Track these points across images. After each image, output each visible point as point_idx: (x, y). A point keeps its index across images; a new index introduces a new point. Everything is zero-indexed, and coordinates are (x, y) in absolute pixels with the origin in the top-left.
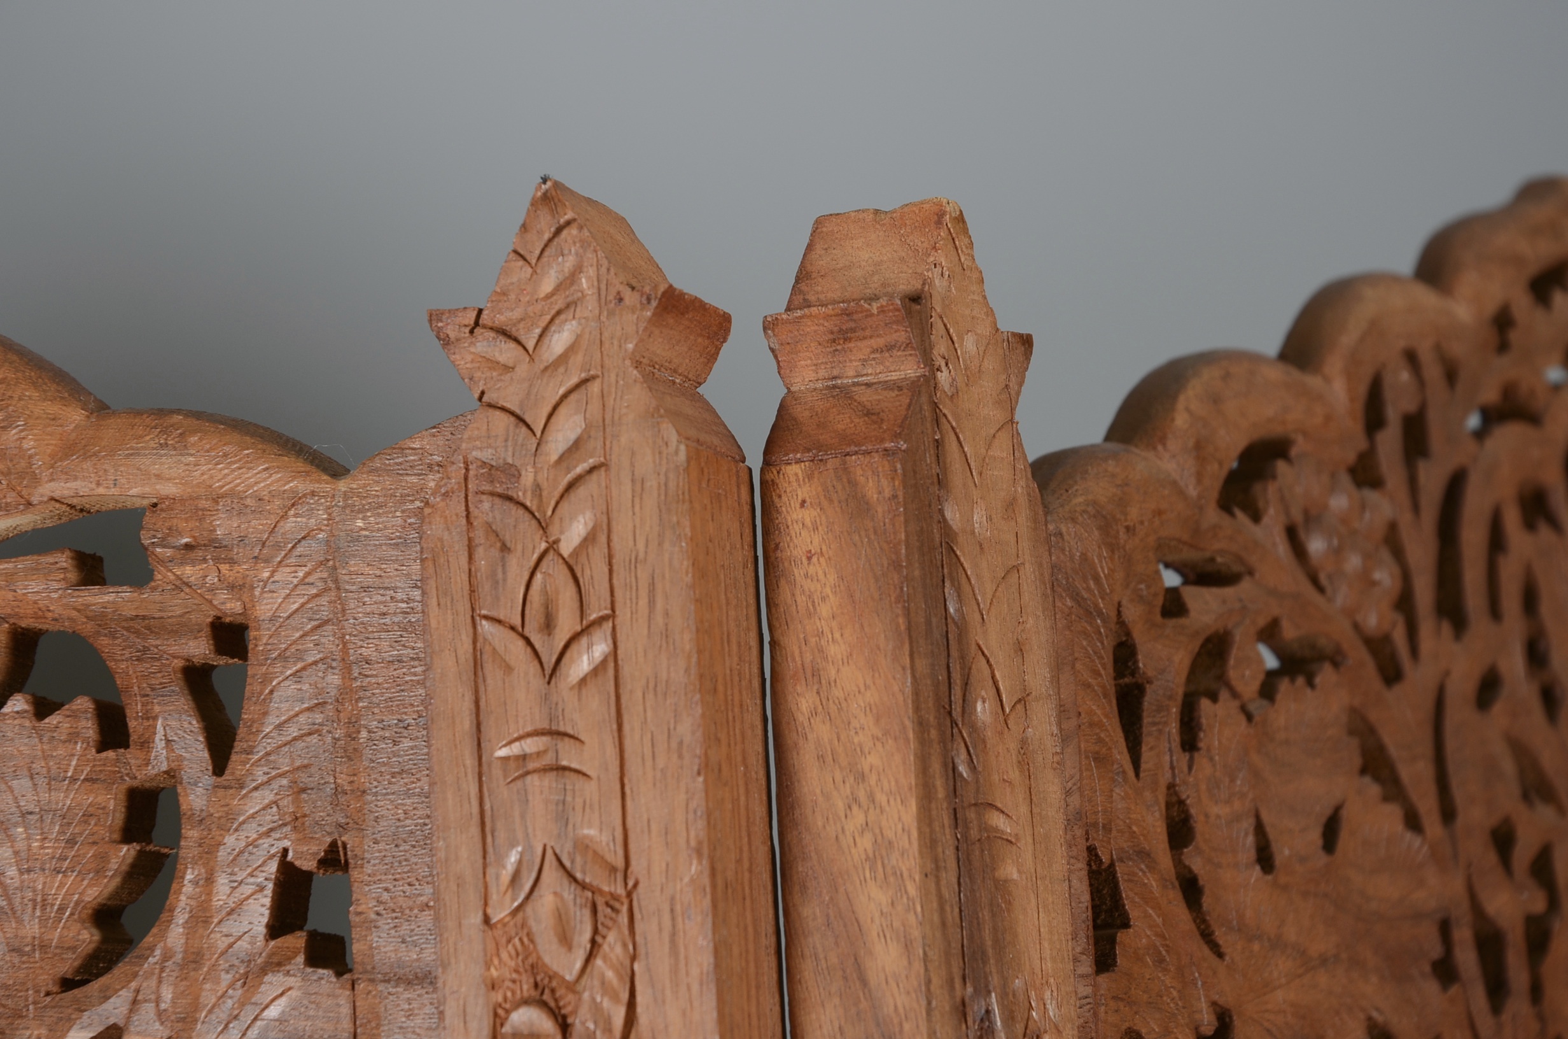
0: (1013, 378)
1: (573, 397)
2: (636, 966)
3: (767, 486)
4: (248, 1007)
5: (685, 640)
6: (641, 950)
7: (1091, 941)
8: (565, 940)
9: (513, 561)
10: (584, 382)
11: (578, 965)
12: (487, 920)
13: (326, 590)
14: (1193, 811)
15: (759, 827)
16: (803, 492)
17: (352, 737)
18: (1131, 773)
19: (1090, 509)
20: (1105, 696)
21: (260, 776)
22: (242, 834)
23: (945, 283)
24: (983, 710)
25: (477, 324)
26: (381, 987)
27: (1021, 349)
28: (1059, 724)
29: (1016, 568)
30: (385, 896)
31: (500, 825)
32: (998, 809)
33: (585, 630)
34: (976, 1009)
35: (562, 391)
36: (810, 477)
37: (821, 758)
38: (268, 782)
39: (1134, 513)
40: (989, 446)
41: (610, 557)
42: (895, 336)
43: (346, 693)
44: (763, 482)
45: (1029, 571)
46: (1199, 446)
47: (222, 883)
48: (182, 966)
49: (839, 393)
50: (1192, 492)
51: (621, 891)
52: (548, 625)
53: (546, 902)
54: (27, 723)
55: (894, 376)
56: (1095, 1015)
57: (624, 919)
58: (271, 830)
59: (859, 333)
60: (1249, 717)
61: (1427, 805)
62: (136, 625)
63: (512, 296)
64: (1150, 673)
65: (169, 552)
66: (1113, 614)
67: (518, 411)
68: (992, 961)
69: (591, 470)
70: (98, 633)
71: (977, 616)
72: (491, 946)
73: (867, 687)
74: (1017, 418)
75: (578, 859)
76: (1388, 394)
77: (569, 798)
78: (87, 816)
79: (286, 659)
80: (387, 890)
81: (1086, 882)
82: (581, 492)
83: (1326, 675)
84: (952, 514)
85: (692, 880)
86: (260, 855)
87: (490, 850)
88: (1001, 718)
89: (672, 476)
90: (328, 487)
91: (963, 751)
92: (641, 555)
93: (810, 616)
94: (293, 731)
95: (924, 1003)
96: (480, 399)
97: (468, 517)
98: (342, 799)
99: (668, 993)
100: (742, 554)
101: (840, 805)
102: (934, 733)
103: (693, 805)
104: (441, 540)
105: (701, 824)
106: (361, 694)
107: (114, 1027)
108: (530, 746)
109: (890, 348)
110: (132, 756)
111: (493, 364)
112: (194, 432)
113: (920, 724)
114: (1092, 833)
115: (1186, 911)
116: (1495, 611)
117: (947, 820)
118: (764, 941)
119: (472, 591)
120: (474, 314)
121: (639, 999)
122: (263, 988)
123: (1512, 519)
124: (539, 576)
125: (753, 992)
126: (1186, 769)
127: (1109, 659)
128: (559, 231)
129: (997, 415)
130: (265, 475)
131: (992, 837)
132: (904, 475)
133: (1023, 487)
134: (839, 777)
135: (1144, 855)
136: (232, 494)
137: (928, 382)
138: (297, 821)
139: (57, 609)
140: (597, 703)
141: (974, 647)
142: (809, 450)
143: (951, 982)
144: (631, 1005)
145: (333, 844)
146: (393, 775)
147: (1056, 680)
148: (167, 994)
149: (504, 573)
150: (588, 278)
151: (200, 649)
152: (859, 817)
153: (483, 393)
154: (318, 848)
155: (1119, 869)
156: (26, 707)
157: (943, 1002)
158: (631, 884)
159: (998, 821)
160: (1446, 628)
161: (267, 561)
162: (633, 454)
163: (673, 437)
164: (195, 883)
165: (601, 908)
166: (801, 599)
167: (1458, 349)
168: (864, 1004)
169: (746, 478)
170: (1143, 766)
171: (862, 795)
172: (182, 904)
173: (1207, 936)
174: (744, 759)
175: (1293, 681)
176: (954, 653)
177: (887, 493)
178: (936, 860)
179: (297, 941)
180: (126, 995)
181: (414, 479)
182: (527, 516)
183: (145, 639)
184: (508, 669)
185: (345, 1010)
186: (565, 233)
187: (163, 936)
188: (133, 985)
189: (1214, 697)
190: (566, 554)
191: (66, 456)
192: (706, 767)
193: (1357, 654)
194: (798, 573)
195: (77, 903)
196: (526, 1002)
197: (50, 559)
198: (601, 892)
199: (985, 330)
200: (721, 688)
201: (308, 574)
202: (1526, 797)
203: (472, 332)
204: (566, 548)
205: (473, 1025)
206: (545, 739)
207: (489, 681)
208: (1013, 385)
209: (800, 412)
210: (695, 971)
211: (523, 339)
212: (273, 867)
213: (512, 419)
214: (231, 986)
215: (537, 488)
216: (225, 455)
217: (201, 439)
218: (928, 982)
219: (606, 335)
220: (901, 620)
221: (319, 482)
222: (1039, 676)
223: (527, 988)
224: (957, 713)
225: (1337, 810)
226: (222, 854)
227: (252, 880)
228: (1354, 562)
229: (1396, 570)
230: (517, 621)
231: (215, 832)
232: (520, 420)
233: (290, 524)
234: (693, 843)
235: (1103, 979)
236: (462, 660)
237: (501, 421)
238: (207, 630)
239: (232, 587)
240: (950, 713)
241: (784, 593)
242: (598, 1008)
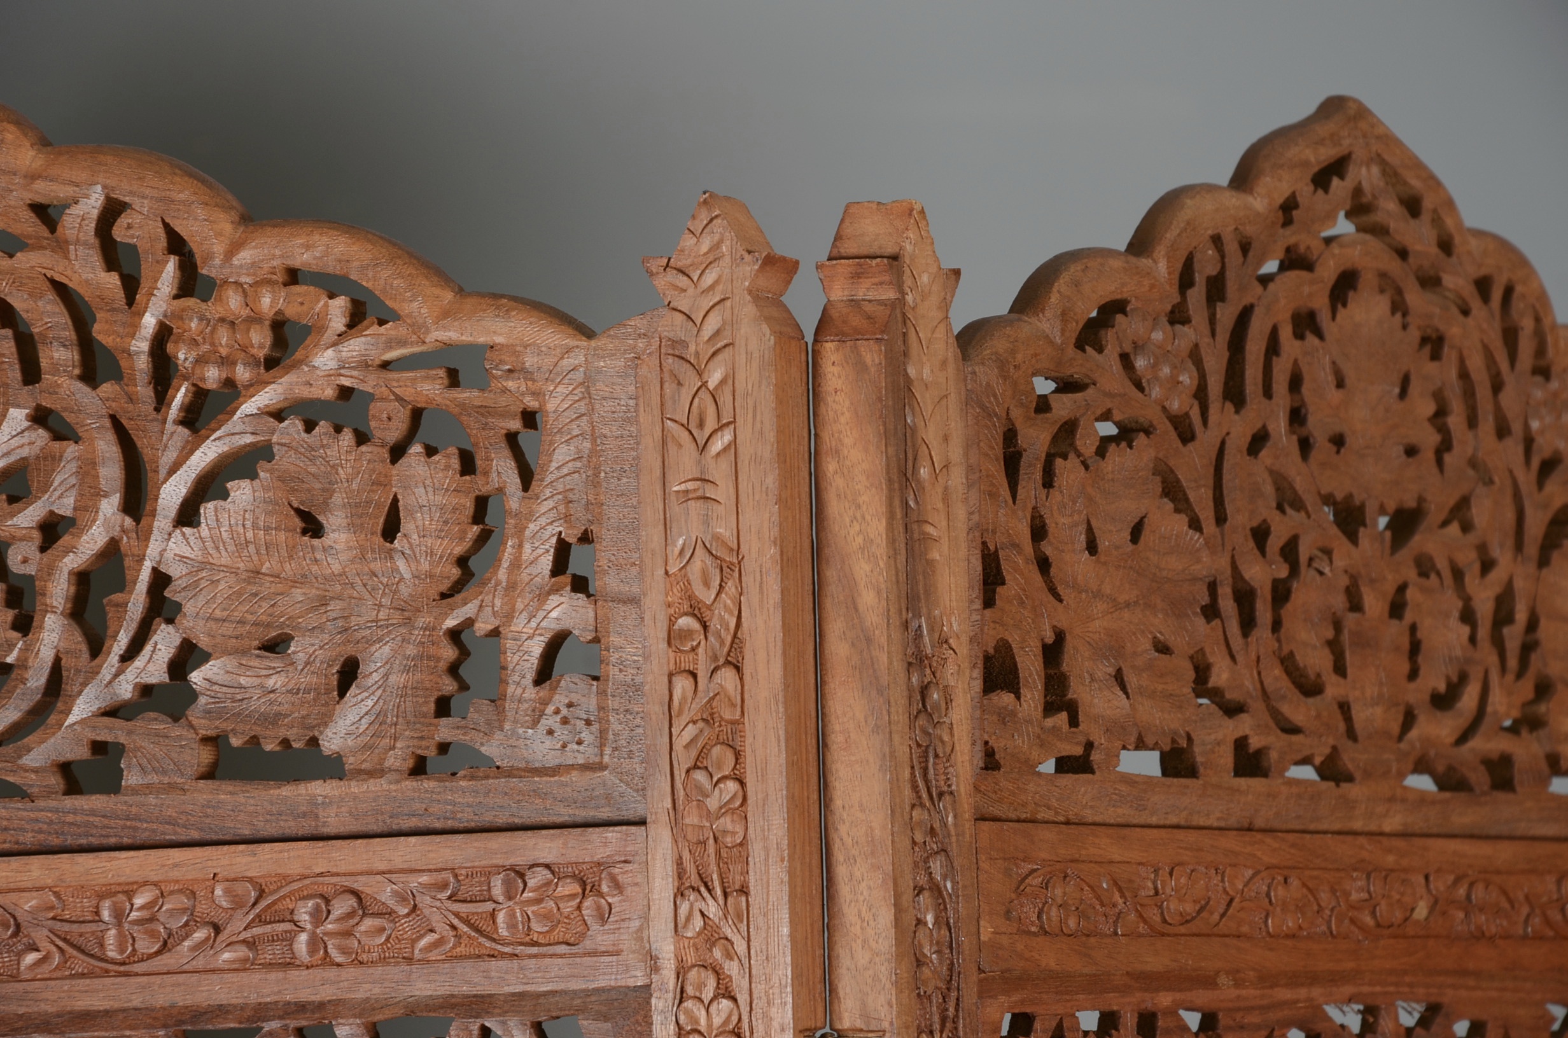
0: (949, 294)
1: (717, 307)
2: (742, 598)
3: (815, 353)
4: (541, 612)
5: (771, 436)
6: (745, 591)
7: (982, 592)
8: (707, 584)
9: (684, 390)
10: (723, 300)
11: (713, 597)
12: (667, 573)
13: (584, 398)
14: (1047, 521)
15: (806, 530)
16: (833, 358)
17: (597, 475)
18: (1010, 501)
19: (993, 357)
20: (997, 460)
21: (548, 493)
22: (538, 523)
23: (912, 247)
24: (924, 472)
25: (667, 265)
26: (610, 604)
27: (953, 277)
28: (967, 479)
29: (946, 396)
30: (613, 558)
31: (674, 525)
32: (930, 523)
33: (721, 428)
34: (914, 625)
35: (711, 304)
36: (838, 350)
37: (839, 496)
38: (552, 496)
39: (1019, 357)
40: (933, 332)
41: (734, 391)
42: (884, 278)
43: (593, 452)
44: (813, 351)
45: (953, 397)
46: (1063, 313)
47: (527, 548)
48: (506, 589)
49: (854, 303)
50: (1058, 341)
51: (735, 561)
52: (701, 425)
53: (697, 566)
54: (423, 459)
55: (883, 297)
56: (982, 630)
57: (736, 574)
58: (553, 521)
59: (866, 275)
60: (1087, 468)
61: (1206, 515)
62: (482, 410)
63: (686, 253)
64: (1025, 446)
65: (500, 373)
66: (1004, 415)
67: (688, 313)
68: (923, 601)
69: (725, 346)
70: (461, 414)
71: (922, 423)
72: (668, 586)
73: (863, 461)
74: (949, 316)
75: (714, 544)
76: (1197, 266)
77: (710, 513)
78: (454, 510)
79: (562, 433)
80: (614, 555)
81: (980, 560)
82: (720, 357)
83: (1141, 440)
84: (912, 371)
85: (771, 557)
86: (547, 534)
87: (669, 537)
88: (934, 476)
89: (766, 352)
90: (585, 344)
91: (912, 493)
92: (750, 392)
93: (835, 422)
94: (565, 471)
95: (886, 621)
96: (669, 305)
97: (660, 366)
98: (591, 507)
99: (758, 612)
100: (801, 389)
101: (847, 520)
102: (896, 486)
103: (773, 519)
104: (646, 377)
105: (777, 529)
106: (602, 453)
107: (470, 619)
108: (690, 486)
109: (881, 283)
110: (479, 479)
111: (676, 288)
112: (514, 309)
113: (889, 481)
114: (985, 535)
115: (1040, 576)
116: (1268, 393)
117: (901, 529)
118: (806, 588)
119: (662, 405)
120: (666, 260)
121: (743, 614)
122: (548, 602)
123: (1286, 333)
124: (696, 400)
125: (800, 613)
126: (1045, 498)
127: (1000, 440)
128: (711, 220)
129: (937, 315)
130: (552, 335)
131: (926, 538)
132: (886, 352)
133: (951, 351)
134: (847, 507)
135: (1016, 546)
136: (534, 344)
137: (901, 301)
138: (567, 518)
139: (439, 400)
140: (725, 465)
141: (920, 440)
142: (837, 335)
143: (900, 611)
144: (739, 617)
145: (586, 531)
146: (618, 496)
147: (966, 454)
148: (498, 603)
149: (679, 396)
150: (726, 246)
151: (515, 425)
152: (857, 527)
153: (670, 302)
154: (578, 532)
155: (1001, 554)
156: (422, 450)
157: (896, 621)
158: (740, 557)
159: (930, 529)
160: (1229, 406)
161: (552, 381)
162: (747, 339)
163: (768, 332)
164: (513, 547)
165: (725, 569)
166: (831, 413)
167: (1249, 230)
168: (856, 621)
169: (804, 348)
170: (1018, 497)
171: (858, 516)
172: (506, 557)
173: (1053, 591)
174: (799, 495)
175: (1118, 445)
176: (909, 443)
177: (877, 361)
178: (895, 550)
179: (566, 579)
180: (477, 602)
181: (631, 342)
182: (692, 368)
183: (487, 418)
184: (680, 446)
185: (592, 614)
186: (715, 222)
187: (496, 573)
188: (480, 598)
189: (1065, 457)
190: (711, 389)
191: (445, 318)
192: (779, 501)
193: (1164, 427)
194: (830, 399)
195: (449, 554)
196: (686, 614)
197: (434, 372)
198: (725, 560)
199: (933, 269)
200: (788, 460)
201: (574, 389)
202: (1280, 508)
203: (665, 270)
204: (711, 385)
205: (659, 624)
206: (698, 482)
207: (670, 452)
208: (948, 297)
209: (834, 313)
210: (771, 602)
211: (691, 275)
212: (554, 540)
213: (685, 317)
214: (532, 600)
215: (697, 353)
216: (531, 323)
217: (517, 314)
218: (889, 610)
219: (735, 277)
220: (881, 428)
221: (581, 340)
222: (956, 453)
223: (686, 607)
224: (909, 475)
225: (1142, 519)
226: (527, 533)
227: (542, 547)
228: (1166, 371)
229: (1195, 374)
230: (685, 422)
231: (523, 521)
232: (689, 317)
233: (565, 362)
234: (772, 539)
235: (988, 612)
236: (656, 440)
237: (679, 318)
238: (520, 415)
239: (533, 394)
240: (905, 475)
241: (822, 410)
242: (722, 618)
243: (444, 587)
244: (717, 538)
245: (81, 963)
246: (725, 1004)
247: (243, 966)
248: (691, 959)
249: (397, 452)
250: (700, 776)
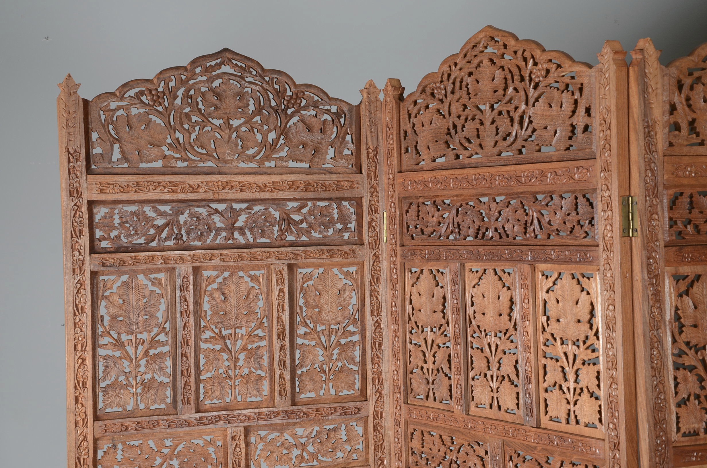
1: (607, 62)
2: (611, 117)
4: (583, 120)
6: (611, 115)
7: (670, 112)
8: (606, 114)
10: (608, 60)
11: (606, 117)
12: (600, 112)
14: (691, 97)
17: (591, 95)
18: (679, 94)
20: (675, 86)
21: (584, 98)
22: (583, 104)
24: (650, 90)
26: (593, 118)
28: (664, 91)
29: (657, 75)
31: (601, 104)
32: (652, 100)
33: (608, 85)
40: (653, 63)
41: (610, 77)
42: (640, 54)
43: (590, 90)
45: (659, 75)
46: (699, 55)
47: (581, 108)
48: (578, 116)
52: (605, 84)
53: (604, 111)
54: (566, 93)
56: (669, 119)
57: (610, 112)
58: (585, 103)
63: (603, 52)
64: (684, 83)
65: (578, 76)
66: (678, 77)
67: (603, 63)
69: (608, 69)
71: (650, 81)
72: (600, 115)
75: (607, 107)
77: (606, 101)
78: (571, 102)
79: (586, 87)
80: (593, 109)
81: (669, 106)
82: (608, 71)
84: (646, 71)
87: (600, 106)
88: (653, 90)
90: (590, 70)
91: (646, 95)
92: (612, 77)
94: (587, 94)
96: (600, 62)
97: (599, 74)
98: (590, 101)
99: (613, 119)
102: (641, 94)
104: (597, 76)
107: (573, 122)
110: (574, 96)
111: (601, 59)
113: (639, 93)
114: (671, 101)
115: (688, 108)
119: (599, 81)
120: (600, 54)
122: (585, 118)
124: (604, 80)
126: (690, 93)
127: (677, 82)
128: (607, 45)
130: (585, 69)
131: (650, 103)
135: (681, 103)
136: (583, 71)
137: (644, 58)
138: (587, 103)
140: (608, 91)
141: (649, 84)
144: (610, 120)
145: (590, 105)
146: (594, 99)
147: (664, 86)
148: (577, 119)
149: (602, 79)
150: (609, 50)
151: (579, 86)
154: (588, 105)
155: (676, 104)
156: (566, 91)
158: (610, 109)
161: (585, 77)
162: (612, 67)
163: (615, 66)
164: (579, 108)
170: (682, 93)
172: (578, 110)
173: (693, 111)
177: (639, 70)
179: (587, 114)
181: (596, 69)
182: (603, 74)
183: (575, 85)
184: (602, 89)
185: (591, 120)
187: (577, 113)
188: (575, 118)
189: (697, 84)
190: (606, 78)
191: (570, 67)
195: (570, 110)
198: (608, 110)
201: (588, 79)
203: (600, 56)
205: (599, 122)
206: (604, 95)
207: (600, 90)
211: (604, 56)
212: (585, 107)
215: (604, 71)
219: (610, 56)
222: (660, 86)
223: (603, 119)
224: (645, 91)
226: (581, 106)
227: (583, 108)
230: (602, 84)
231: (581, 104)
233: (587, 74)
235: (671, 116)
236: (598, 88)
237: (602, 65)
238: (580, 84)
239: (582, 80)
242: (608, 121)
243: (569, 116)
244: (607, 105)
245: (519, 184)
246: (608, 191)
247: (540, 184)
248: (603, 183)
249: (563, 92)
250: (604, 150)
